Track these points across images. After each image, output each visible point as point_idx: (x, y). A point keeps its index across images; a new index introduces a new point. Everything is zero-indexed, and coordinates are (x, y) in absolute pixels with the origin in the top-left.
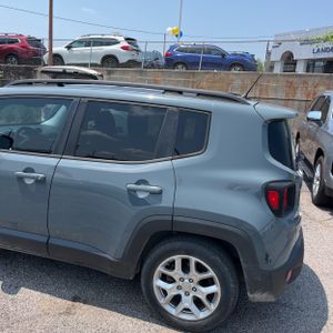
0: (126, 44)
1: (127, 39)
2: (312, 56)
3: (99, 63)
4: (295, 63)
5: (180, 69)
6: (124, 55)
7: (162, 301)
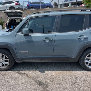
1: (16, 1)
2: (61, 3)
4: (57, 5)
7: (87, 65)
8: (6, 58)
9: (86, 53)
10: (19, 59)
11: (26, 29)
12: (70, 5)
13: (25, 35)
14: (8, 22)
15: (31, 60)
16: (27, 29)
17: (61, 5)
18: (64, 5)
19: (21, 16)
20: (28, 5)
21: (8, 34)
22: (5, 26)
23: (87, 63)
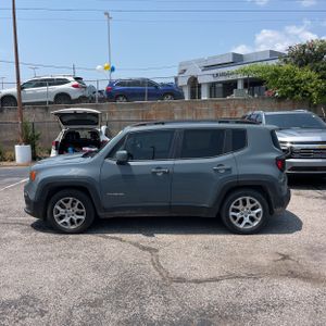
0: (76, 83)
1: (77, 79)
2: (212, 80)
3: (52, 100)
4: (200, 86)
5: (121, 102)
6: (75, 92)
7: (235, 223)
8: (79, 207)
9: (231, 197)
10: (105, 210)
11: (122, 152)
12: (240, 86)
13: (119, 163)
14: (60, 138)
15: (128, 212)
16: (125, 152)
17: (212, 86)
18: (220, 85)
19: (97, 124)
20: (108, 89)
21: (89, 160)
22: (54, 147)
23: (235, 218)
